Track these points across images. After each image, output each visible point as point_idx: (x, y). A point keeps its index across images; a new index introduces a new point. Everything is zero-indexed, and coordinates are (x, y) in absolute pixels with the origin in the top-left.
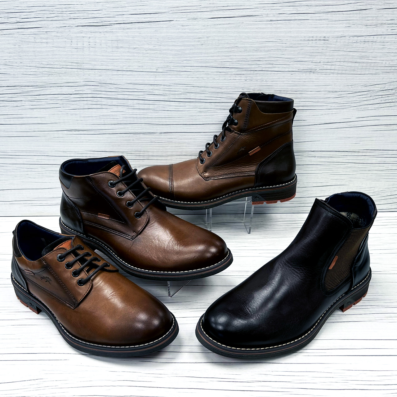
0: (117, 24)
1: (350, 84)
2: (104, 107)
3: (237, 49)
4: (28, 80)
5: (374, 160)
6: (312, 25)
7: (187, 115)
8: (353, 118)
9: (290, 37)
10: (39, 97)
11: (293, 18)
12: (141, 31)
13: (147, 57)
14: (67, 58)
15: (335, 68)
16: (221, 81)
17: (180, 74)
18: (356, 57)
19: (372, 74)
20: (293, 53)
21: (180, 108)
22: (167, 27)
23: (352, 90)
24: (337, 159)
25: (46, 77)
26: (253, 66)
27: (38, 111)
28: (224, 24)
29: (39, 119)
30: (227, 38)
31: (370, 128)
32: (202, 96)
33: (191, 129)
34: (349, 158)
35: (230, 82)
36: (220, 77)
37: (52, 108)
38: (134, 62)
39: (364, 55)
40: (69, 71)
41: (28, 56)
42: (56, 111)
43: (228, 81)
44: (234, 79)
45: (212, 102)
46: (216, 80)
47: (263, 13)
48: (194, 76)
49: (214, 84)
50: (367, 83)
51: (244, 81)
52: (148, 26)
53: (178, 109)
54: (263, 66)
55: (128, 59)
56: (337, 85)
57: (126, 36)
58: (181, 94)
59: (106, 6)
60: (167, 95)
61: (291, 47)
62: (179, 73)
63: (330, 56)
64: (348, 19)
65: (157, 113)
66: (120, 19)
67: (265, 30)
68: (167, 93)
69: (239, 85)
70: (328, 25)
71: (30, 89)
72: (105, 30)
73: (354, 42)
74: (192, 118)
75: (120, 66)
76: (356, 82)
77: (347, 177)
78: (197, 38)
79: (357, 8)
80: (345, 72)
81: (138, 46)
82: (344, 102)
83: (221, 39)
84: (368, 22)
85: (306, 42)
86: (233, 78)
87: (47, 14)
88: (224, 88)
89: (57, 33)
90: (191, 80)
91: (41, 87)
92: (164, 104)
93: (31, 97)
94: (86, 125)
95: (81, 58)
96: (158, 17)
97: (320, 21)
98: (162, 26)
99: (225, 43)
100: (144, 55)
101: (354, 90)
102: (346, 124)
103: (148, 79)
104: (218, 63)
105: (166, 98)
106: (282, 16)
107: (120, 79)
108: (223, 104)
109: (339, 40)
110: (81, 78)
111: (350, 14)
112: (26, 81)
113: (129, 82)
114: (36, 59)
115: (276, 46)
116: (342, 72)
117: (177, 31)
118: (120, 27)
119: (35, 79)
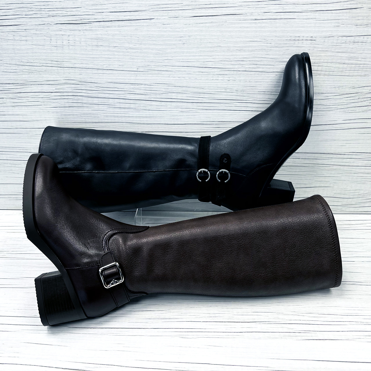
0: (96, 22)
1: (338, 85)
2: (85, 105)
3: (220, 48)
4: (8, 77)
5: (360, 163)
6: (298, 24)
7: (168, 115)
8: (338, 120)
9: (276, 36)
10: (20, 95)
11: (279, 17)
12: (121, 29)
13: (128, 55)
14: (47, 56)
15: (322, 69)
16: (203, 81)
17: (161, 74)
18: (344, 58)
19: (361, 76)
20: (278, 53)
21: (161, 108)
22: (147, 25)
23: (339, 92)
24: (321, 162)
25: (26, 74)
26: (236, 67)
27: (19, 108)
28: (206, 23)
29: (21, 116)
30: (210, 38)
31: (357, 130)
32: (184, 96)
33: (173, 129)
34: (334, 160)
35: (212, 82)
36: (202, 77)
37: (33, 106)
38: (114, 61)
39: (353, 56)
40: (49, 69)
41: (8, 53)
42: (37, 109)
43: (210, 81)
44: (217, 79)
45: (194, 103)
46: (198, 80)
47: (248, 12)
48: (175, 76)
49: (196, 84)
50: (356, 85)
51: (227, 81)
52: (128, 25)
53: (160, 108)
54: (247, 66)
55: (108, 58)
56: (323, 87)
57: (106, 35)
58: (162, 94)
59: (85, 3)
60: (148, 95)
61: (276, 47)
62: (160, 72)
63: (317, 56)
64: (337, 18)
65: (138, 112)
66: (99, 17)
67: (249, 30)
68: (148, 93)
69: (221, 85)
70: (315, 24)
71: (12, 86)
72: (84, 28)
73: (342, 42)
74: (174, 118)
75: (100, 65)
76: (344, 83)
77: (332, 179)
78: (178, 37)
79: (347, 7)
80: (333, 73)
81: (118, 45)
82: (330, 103)
83: (204, 38)
84: (358, 21)
85: (292, 42)
86: (215, 78)
87: (25, 11)
88: (206, 88)
89: (36, 30)
90: (173, 80)
91: (22, 84)
92: (145, 103)
93: (12, 95)
94: (67, 123)
95: (61, 57)
96: (138, 15)
97: (308, 21)
98: (142, 24)
99: (208, 42)
100: (124, 54)
101: (342, 91)
102: (333, 126)
103: (128, 78)
104: (201, 63)
105: (147, 97)
106: (267, 15)
107: (100, 77)
108: (205, 104)
109: (327, 40)
110: (61, 76)
111: (340, 13)
112: (7, 79)
113: (110, 81)
114: (15, 57)
115: (261, 46)
116: (329, 73)
117: (158, 29)
118: (100, 25)
119: (15, 76)
